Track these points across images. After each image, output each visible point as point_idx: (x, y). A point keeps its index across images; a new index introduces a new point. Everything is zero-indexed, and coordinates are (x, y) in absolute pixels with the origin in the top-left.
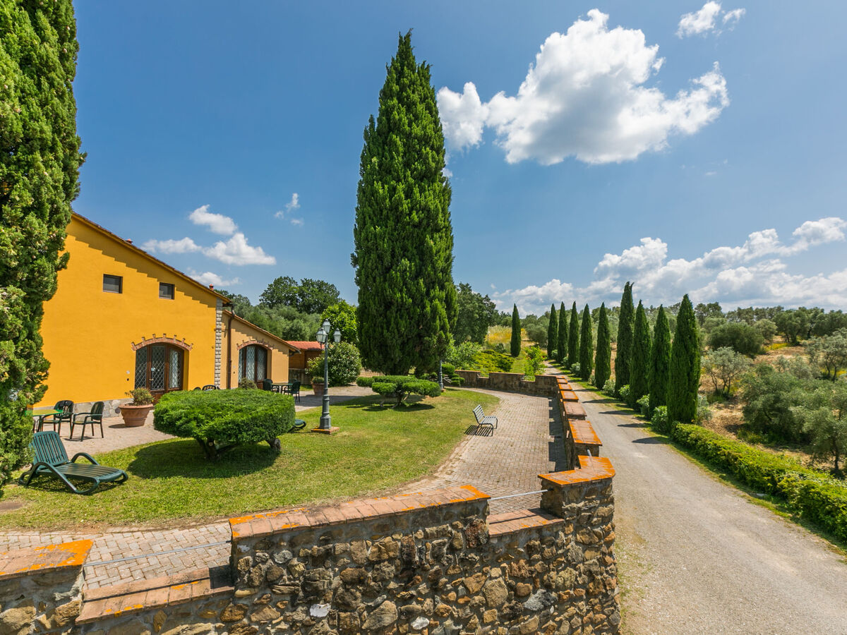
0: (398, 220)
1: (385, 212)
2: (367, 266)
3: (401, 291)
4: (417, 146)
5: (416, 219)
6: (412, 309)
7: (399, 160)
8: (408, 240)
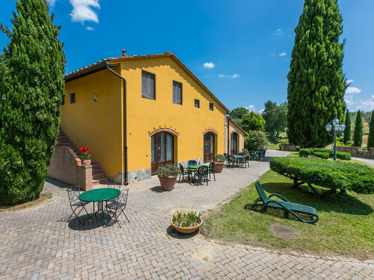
0: (320, 64)
1: (313, 61)
2: (301, 91)
3: (321, 103)
4: (332, 22)
5: (331, 63)
6: (327, 113)
7: (321, 30)
8: (325, 76)
